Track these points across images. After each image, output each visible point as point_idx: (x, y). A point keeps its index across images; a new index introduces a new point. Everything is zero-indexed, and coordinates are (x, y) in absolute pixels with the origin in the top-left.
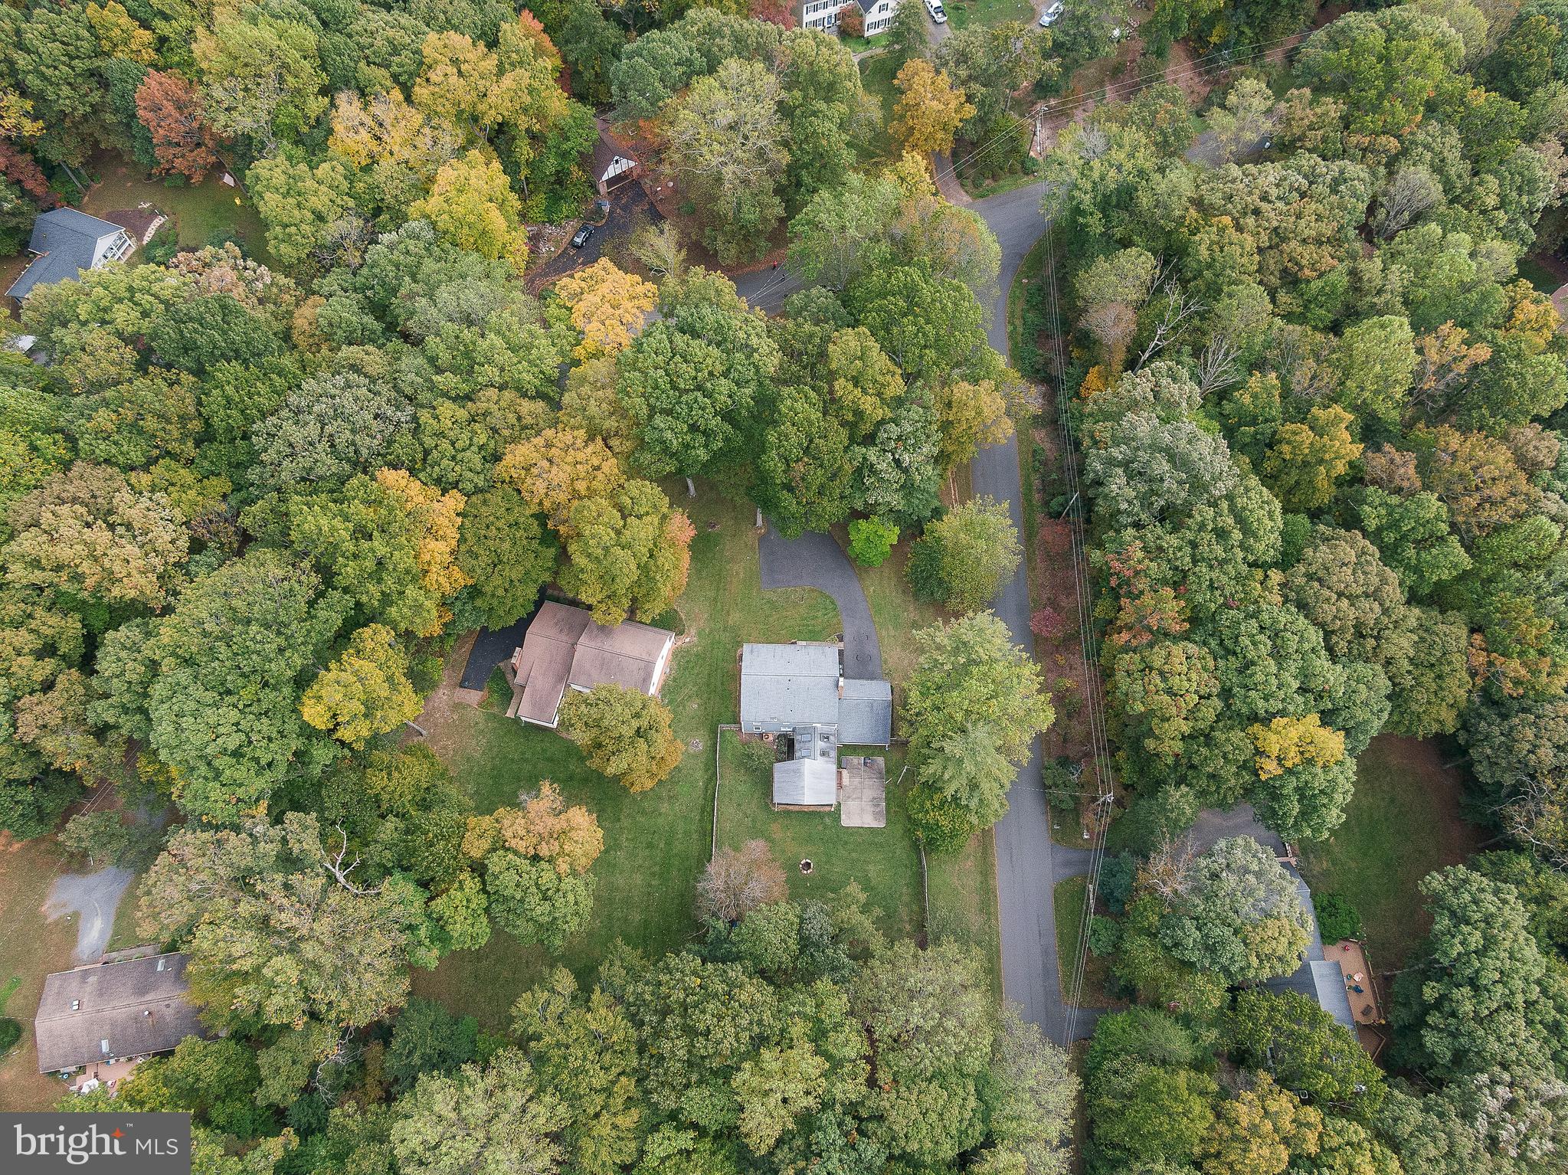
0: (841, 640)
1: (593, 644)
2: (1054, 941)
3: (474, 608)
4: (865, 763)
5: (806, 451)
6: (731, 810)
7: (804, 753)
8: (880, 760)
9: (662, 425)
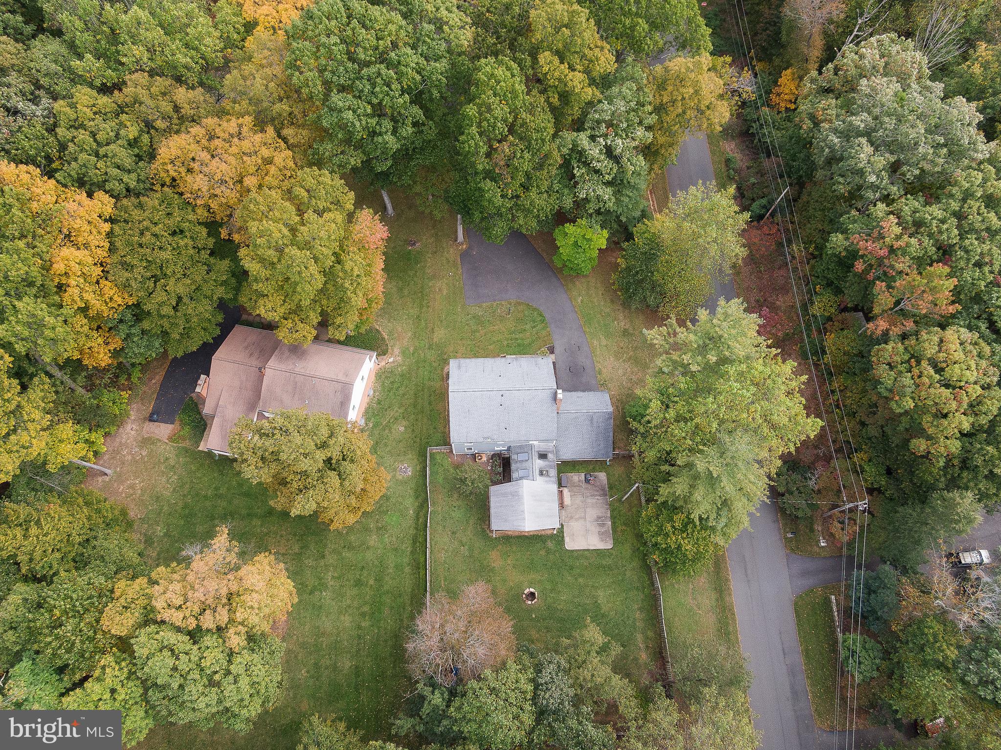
0: (552, 352)
1: (283, 367)
2: (799, 659)
3: (143, 332)
4: (587, 481)
5: (511, 130)
6: (446, 539)
7: (521, 473)
8: (602, 476)
9: (340, 104)
